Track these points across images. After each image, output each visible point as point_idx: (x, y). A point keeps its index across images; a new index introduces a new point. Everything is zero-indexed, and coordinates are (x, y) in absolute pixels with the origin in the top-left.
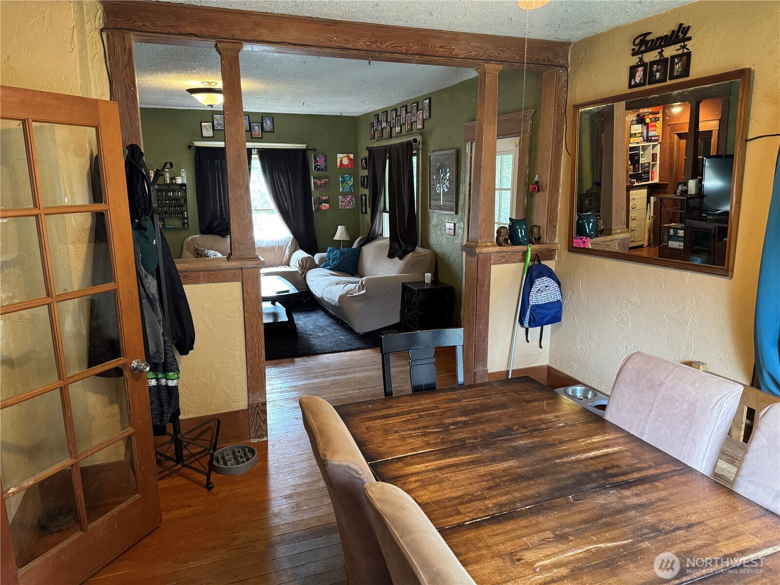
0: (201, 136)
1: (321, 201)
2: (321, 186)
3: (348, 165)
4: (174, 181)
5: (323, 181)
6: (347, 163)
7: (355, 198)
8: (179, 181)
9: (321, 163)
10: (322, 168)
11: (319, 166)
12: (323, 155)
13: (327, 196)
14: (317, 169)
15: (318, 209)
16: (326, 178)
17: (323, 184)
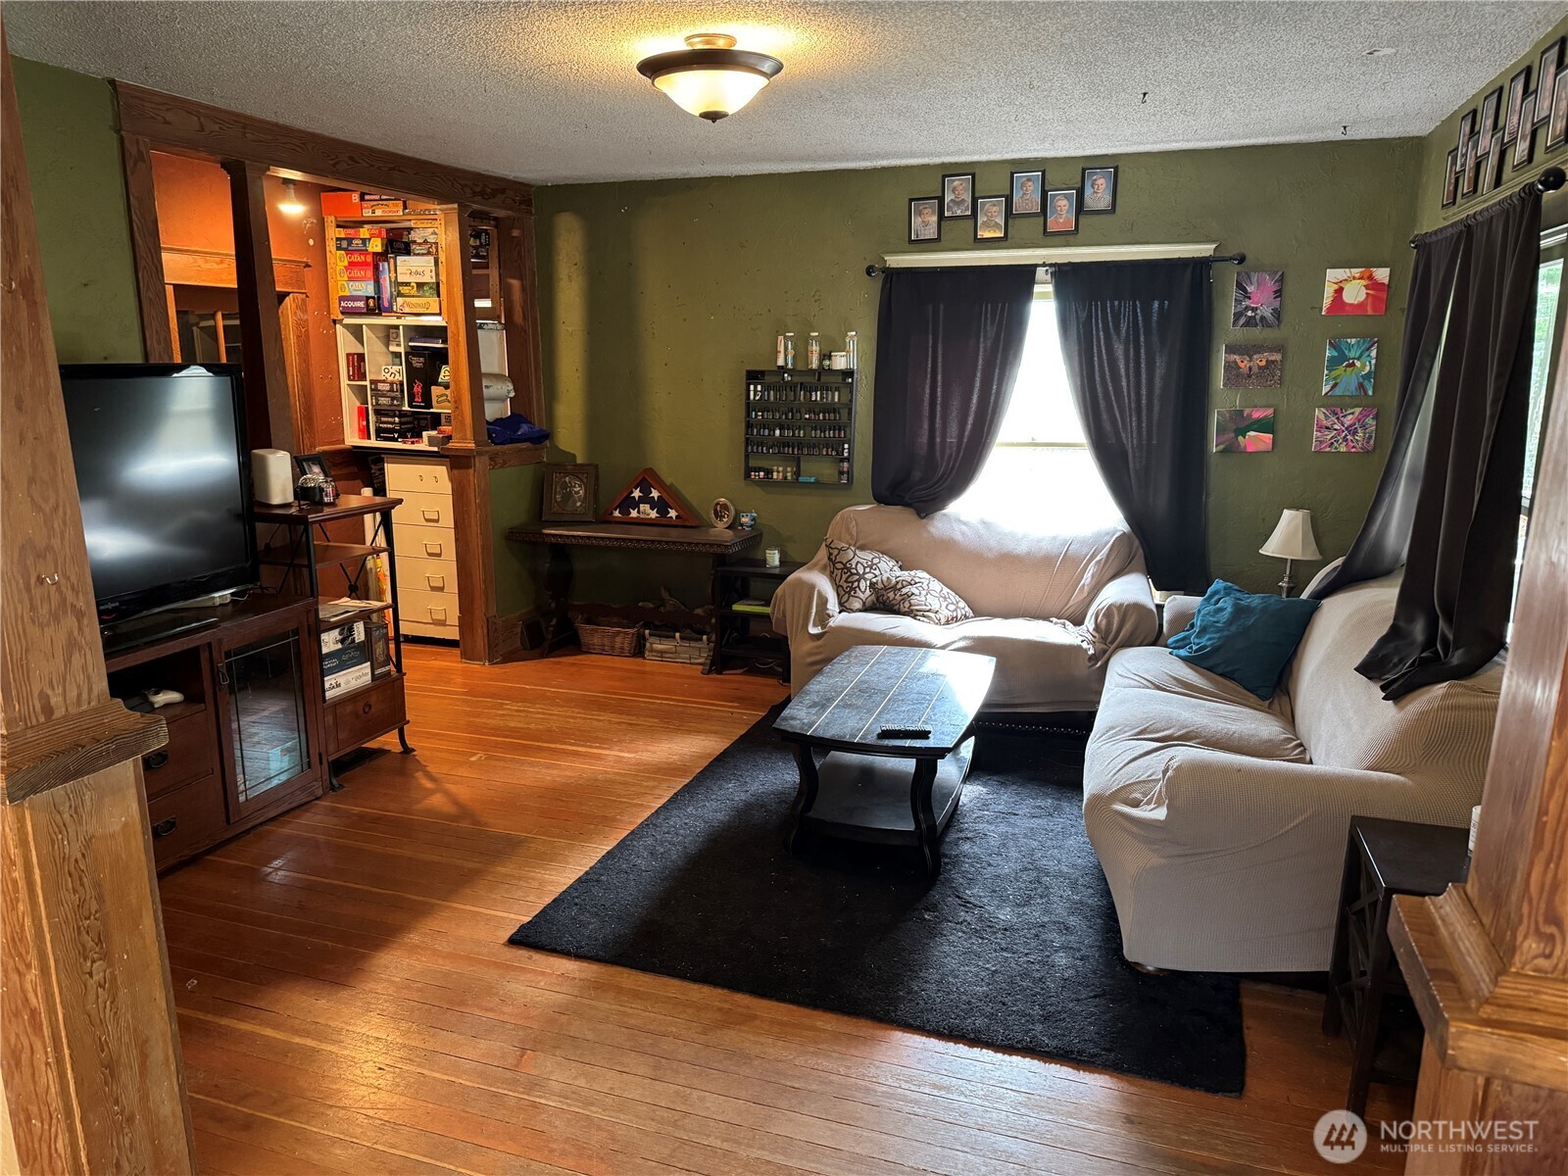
0: (907, 239)
1: (1246, 423)
2: (1249, 376)
3: (1362, 305)
4: (827, 362)
5: (1260, 360)
6: (1362, 297)
7: (1376, 418)
8: (840, 362)
9: (1262, 301)
10: (1263, 318)
11: (1254, 310)
12: (1273, 273)
13: (1269, 407)
14: (1242, 321)
15: (1230, 450)
16: (1272, 349)
17: (1260, 367)
